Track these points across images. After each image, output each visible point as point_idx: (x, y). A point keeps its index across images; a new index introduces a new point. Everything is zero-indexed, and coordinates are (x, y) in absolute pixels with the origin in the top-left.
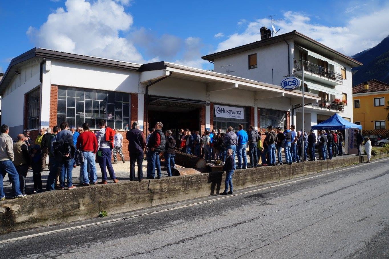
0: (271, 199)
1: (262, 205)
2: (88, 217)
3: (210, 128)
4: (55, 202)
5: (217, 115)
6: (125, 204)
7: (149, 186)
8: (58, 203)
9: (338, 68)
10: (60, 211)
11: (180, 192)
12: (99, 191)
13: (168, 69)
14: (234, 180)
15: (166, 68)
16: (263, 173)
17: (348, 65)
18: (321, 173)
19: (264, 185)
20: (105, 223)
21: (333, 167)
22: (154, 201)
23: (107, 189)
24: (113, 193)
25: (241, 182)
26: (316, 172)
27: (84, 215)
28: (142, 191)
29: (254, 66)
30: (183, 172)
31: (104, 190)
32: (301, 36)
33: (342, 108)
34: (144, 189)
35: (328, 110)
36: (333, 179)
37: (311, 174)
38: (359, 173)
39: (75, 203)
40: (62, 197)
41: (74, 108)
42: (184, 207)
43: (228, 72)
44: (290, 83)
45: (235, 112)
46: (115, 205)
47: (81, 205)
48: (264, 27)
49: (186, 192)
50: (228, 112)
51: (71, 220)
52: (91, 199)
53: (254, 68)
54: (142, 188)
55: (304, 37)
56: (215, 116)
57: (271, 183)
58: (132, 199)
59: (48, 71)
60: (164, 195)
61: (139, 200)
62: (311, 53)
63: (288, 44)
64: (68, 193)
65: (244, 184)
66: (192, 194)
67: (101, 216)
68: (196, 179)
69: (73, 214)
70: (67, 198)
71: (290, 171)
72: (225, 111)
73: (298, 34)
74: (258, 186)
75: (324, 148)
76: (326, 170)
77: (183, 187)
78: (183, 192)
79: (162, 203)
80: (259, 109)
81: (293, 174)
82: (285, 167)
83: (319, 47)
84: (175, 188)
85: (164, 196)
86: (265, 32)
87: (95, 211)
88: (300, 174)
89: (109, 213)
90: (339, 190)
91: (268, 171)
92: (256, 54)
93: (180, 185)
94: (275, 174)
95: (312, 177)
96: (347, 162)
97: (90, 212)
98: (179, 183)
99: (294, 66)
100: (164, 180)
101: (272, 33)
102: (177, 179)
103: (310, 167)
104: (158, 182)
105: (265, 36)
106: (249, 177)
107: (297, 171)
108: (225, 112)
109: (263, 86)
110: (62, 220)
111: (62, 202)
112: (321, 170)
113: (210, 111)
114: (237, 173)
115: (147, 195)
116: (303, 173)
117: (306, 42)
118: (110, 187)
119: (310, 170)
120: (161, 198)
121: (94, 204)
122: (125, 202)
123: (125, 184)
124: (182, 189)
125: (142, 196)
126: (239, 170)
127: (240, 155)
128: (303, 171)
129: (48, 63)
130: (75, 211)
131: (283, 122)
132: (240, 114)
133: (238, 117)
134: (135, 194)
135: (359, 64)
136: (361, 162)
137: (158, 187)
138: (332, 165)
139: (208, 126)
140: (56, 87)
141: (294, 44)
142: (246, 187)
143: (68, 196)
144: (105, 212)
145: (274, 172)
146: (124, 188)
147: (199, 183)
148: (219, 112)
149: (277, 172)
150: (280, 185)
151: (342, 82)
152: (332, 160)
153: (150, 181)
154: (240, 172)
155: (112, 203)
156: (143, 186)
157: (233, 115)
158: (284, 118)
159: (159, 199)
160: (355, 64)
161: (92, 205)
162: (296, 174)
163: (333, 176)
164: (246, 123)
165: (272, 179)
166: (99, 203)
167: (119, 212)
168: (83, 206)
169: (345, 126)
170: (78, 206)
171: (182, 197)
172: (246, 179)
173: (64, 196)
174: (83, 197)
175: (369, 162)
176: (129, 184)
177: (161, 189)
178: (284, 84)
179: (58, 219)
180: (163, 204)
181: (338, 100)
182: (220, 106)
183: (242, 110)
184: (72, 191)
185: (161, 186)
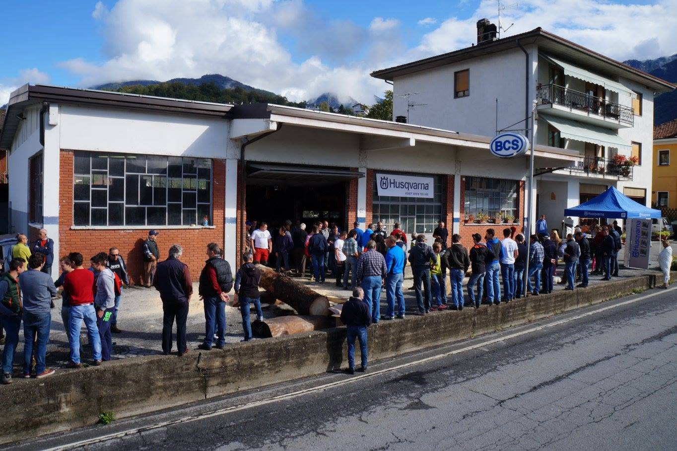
0: (433, 390)
1: (412, 407)
2: (77, 424)
3: (365, 217)
4: (10, 402)
5: (381, 193)
6: (151, 397)
7: (198, 362)
8: (15, 403)
9: (626, 97)
10: (21, 417)
11: (262, 370)
12: (99, 378)
13: (273, 117)
14: (377, 341)
15: (269, 117)
16: (438, 324)
17: (648, 87)
18: (562, 316)
19: (440, 346)
20: (100, 441)
21: (588, 301)
22: (210, 389)
23: (114, 373)
24: (127, 380)
25: (391, 344)
26: (552, 314)
27: (68, 421)
28: (184, 372)
29: (464, 91)
30: (279, 326)
31: (108, 375)
32: (552, 37)
33: (630, 172)
34: (188, 370)
35: (600, 176)
36: (578, 335)
37: (542, 319)
38: (635, 321)
39: (51, 402)
40: (25, 392)
41: (104, 191)
42: (264, 402)
43: (413, 106)
44: (507, 145)
45: (416, 186)
46: (131, 400)
47: (63, 405)
48: (484, 19)
49: (275, 369)
50: (402, 185)
51: (42, 431)
52: (84, 392)
53: (464, 96)
54: (184, 367)
55: (558, 40)
56: (377, 193)
57: (455, 342)
58: (165, 388)
59: (53, 126)
60: (229, 376)
61: (177, 391)
62: (570, 70)
63: (526, 52)
64: (37, 385)
65: (397, 347)
66: (288, 373)
67: (102, 422)
68: (296, 345)
69: (47, 421)
70: (34, 394)
71: (496, 315)
72: (398, 184)
73: (545, 35)
74: (426, 349)
75: (572, 267)
76: (575, 307)
77: (268, 361)
78: (270, 369)
79: (225, 392)
80: (464, 179)
81: (504, 320)
82: (486, 310)
83: (588, 57)
84: (252, 364)
85: (231, 379)
86: (486, 29)
87: (92, 413)
88: (517, 319)
89: (118, 416)
90: (578, 370)
91: (449, 318)
92: (468, 70)
93: (263, 357)
94: (466, 323)
95: (539, 328)
96: (620, 289)
97: (80, 416)
98: (261, 354)
99: (537, 95)
100: (229, 351)
101: (498, 30)
102: (256, 348)
103: (540, 305)
104: (217, 355)
105: (485, 37)
106: (409, 334)
107: (511, 314)
108: (398, 186)
109: (467, 141)
110: (24, 433)
111: (24, 401)
112: (563, 310)
113: (367, 185)
114: (383, 327)
115: (196, 379)
116: (524, 318)
117: (562, 49)
118: (120, 368)
119: (540, 310)
120: (224, 383)
121: (89, 400)
122: (152, 394)
123: (151, 362)
124: (266, 364)
125: (185, 381)
126: (387, 322)
127: (392, 291)
128: (524, 313)
129: (54, 110)
130: (51, 416)
131: (511, 202)
132: (426, 187)
133: (422, 194)
134: (171, 379)
135: (670, 86)
136: (651, 288)
137: (217, 363)
138: (588, 297)
139: (362, 214)
140: (71, 153)
141: (538, 52)
142: (402, 353)
143: (37, 390)
144: (111, 414)
145: (462, 321)
146: (149, 369)
147: (302, 351)
148: (384, 187)
149: (468, 320)
150: (470, 348)
151: (632, 123)
152: (588, 288)
153: (200, 354)
154: (390, 325)
155: (125, 396)
156: (186, 364)
157: (412, 190)
158: (514, 192)
159: (219, 384)
160: (661, 87)
161: (84, 404)
162: (508, 321)
163: (581, 326)
164: (439, 204)
165: (458, 333)
166: (100, 399)
167: (140, 412)
168: (67, 405)
169: (626, 212)
170: (57, 407)
171: (267, 379)
172: (404, 338)
173: (27, 390)
174: (67, 391)
175: (666, 288)
176: (159, 361)
177: (224, 367)
178: (497, 146)
179: (15, 433)
180: (228, 394)
181: (621, 158)
182: (386, 176)
183: (430, 181)
184: (44, 380)
185: (223, 363)
